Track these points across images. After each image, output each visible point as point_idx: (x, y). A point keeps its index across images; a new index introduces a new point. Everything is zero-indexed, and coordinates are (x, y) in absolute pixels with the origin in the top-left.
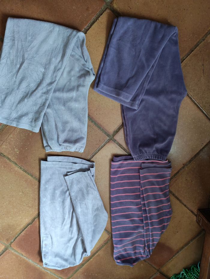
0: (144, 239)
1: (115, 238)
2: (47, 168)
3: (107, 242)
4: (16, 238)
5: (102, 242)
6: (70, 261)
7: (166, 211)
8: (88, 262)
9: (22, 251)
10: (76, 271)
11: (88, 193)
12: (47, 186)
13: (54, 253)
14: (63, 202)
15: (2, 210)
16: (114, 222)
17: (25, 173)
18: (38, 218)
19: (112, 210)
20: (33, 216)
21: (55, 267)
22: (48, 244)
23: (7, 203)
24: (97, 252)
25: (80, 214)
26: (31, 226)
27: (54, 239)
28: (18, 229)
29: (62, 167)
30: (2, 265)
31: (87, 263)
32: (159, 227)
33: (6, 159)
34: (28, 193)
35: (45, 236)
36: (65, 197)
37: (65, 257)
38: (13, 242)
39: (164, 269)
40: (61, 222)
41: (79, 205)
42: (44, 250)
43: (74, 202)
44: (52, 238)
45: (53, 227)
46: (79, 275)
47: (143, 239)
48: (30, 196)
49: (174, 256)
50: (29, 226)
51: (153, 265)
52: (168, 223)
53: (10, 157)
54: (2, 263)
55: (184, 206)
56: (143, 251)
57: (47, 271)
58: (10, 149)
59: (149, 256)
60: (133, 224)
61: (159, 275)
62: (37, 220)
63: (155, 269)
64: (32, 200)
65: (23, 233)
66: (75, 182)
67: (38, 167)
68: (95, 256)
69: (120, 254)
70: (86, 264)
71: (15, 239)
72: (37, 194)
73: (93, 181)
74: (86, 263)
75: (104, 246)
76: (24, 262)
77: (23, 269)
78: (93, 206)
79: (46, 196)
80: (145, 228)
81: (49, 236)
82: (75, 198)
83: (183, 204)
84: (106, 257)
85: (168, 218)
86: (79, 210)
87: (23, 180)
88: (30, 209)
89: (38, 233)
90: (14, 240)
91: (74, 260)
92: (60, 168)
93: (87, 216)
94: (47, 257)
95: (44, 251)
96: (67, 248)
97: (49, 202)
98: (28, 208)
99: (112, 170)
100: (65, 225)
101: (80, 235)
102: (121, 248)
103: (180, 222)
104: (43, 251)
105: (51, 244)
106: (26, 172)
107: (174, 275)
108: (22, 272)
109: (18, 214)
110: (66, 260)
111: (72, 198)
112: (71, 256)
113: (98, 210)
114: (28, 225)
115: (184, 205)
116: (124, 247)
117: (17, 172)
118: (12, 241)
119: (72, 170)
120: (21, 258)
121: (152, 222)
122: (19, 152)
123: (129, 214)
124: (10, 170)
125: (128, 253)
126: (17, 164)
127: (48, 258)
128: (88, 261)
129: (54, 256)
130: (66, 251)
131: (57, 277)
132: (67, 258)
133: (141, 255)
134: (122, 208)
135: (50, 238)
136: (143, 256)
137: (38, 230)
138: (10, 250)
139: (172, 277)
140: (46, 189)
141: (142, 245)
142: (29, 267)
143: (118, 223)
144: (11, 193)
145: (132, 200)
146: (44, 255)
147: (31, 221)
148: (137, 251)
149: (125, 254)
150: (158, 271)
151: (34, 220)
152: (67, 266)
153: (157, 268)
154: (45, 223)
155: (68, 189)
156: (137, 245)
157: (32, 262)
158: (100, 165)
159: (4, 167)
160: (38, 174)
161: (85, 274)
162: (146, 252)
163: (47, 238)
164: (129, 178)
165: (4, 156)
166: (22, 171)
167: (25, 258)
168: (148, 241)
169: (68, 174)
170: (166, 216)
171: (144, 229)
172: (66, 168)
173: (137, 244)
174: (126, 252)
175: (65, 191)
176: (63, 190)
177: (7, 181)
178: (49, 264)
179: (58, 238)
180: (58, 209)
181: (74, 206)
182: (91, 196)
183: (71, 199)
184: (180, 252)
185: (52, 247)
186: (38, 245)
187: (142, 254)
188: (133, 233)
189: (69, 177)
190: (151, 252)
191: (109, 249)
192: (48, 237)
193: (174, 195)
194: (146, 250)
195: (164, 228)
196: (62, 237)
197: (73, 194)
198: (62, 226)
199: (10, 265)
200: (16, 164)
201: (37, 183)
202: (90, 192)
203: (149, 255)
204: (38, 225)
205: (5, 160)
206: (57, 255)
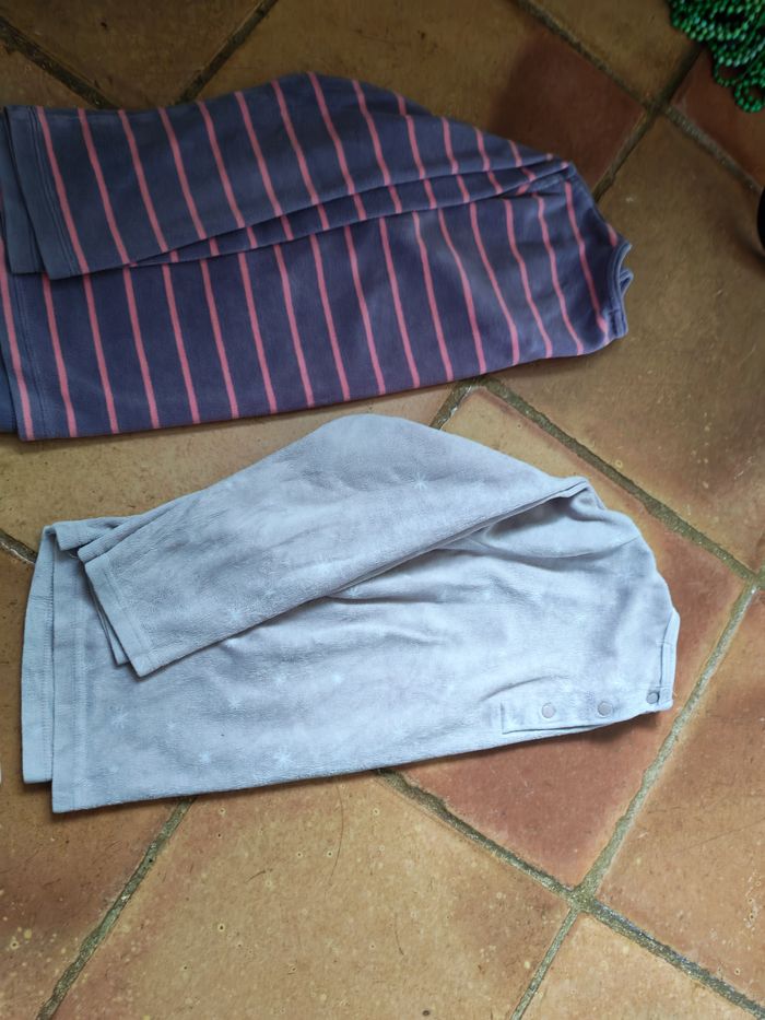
0: (468, 205)
1: (475, 360)
2: (98, 776)
3: (513, 398)
4: (527, 866)
5: (515, 428)
6: (627, 576)
7: (289, 107)
8: (634, 480)
9: (603, 825)
10: (692, 533)
11: (222, 539)
12: (205, 758)
13: (593, 660)
14: (293, 658)
15: (372, 960)
16: (387, 379)
17: (144, 883)
18: (403, 773)
19: (315, 396)
20: (396, 800)
21: (665, 645)
22: (543, 700)
23: (330, 943)
24: (572, 444)
25: (340, 565)
26: (451, 801)
27: (512, 672)
28: (474, 865)
29: (83, 696)
30: (689, 914)
31: (640, 483)
32: (379, 128)
33: (74, 986)
34: (263, 849)
35: (497, 722)
36: (261, 654)
37: (612, 601)
38: (552, 878)
39: (649, 81)
40: (410, 654)
41: (292, 578)
42: (576, 719)
43: (283, 603)
44: (510, 687)
45: (441, 690)
46: (717, 519)
47: (473, 210)
48: (280, 834)
49: (565, 38)
50: (451, 810)
51: (627, 140)
52: (356, 85)
53: (58, 972)
54: (681, 917)
55: (265, 20)
56: (541, 201)
57: (705, 683)
58: (13, 974)
59: (564, 166)
60: (387, 274)
61: (684, 100)
62: (413, 778)
63: (647, 127)
64: (300, 821)
65: (500, 837)
66: (167, 615)
67: (104, 819)
68: (594, 451)
69: (572, 320)
70: (649, 492)
71: (533, 869)
72: (264, 798)
73: (135, 520)
74: (641, 492)
75: (533, 410)
76: (663, 806)
77: (703, 806)
78: (302, 500)
79: (264, 757)
80: (399, 210)
81: (495, 700)
82: (257, 603)
83: (251, 27)
84: (600, 390)
85: (326, 92)
86: (323, 572)
87: (188, 881)
88: (357, 822)
89: (487, 760)
90: (545, 875)
91: (615, 555)
92: (90, 705)
93: (357, 523)
94: (612, 700)
95: (580, 717)
96: (555, 599)
97: (300, 733)
98: (351, 834)
99: (73, 429)
100: (427, 630)
101: (472, 544)
102: (532, 319)
103: (360, 32)
104: (586, 723)
105: (542, 686)
106: (137, 878)
107: (676, 23)
108: (724, 805)
109: (392, 877)
110: (625, 596)
111: (260, 620)
112: (600, 571)
113: (317, 473)
114: (451, 816)
115: (259, 21)
116: (526, 306)
117: (147, 922)
118: (546, 883)
119: (102, 642)
120: (638, 825)
121: (351, 171)
122: (25, 927)
123: (332, 304)
124: (135, 956)
125: (560, 280)
126: (93, 928)
127: (616, 691)
128: (631, 482)
129: (610, 661)
130: (574, 603)
131: (736, 629)
132: (614, 594)
133: (564, 210)
134: (303, 346)
135: (507, 694)
136: (569, 198)
137: (474, 763)
138: (602, 889)
139: (689, 35)
140: (223, 762)
141: (503, 212)
142: (687, 780)
143: (392, 354)
144: (269, 931)
145: (244, 300)
146: (602, 712)
147: (423, 807)
148: (546, 237)
149: (566, 294)
150: (657, 112)
151: (418, 794)
152: (656, 586)
153: (643, 117)
154: (416, 736)
155: (216, 644)
156: (512, 240)
157: (658, 764)
158: (62, 498)
159: (121, 987)
160: (144, 816)
161: (706, 486)
162: (543, 186)
163: (507, 708)
164: (116, 332)
165: (54, 998)
166: (138, 898)
167: (638, 806)
168: (478, 181)
169: (120, 657)
170: (313, 100)
171: (407, 215)
172: (92, 674)
173: (505, 238)
174: (554, 292)
175: (226, 660)
176: (223, 671)
177: (204, 965)
178: (652, 683)
179: (503, 653)
180: (337, 678)
181: (302, 600)
182: (240, 522)
183: (267, 622)
184: (541, 8)
185: (561, 677)
186: (558, 749)
187: (558, 204)
188: (435, 270)
189: (138, 654)
190: (539, 159)
191: (552, 382)
192: (502, 709)
193: (201, 82)
194: (535, 190)
195: (384, 106)
196: (497, 635)
197: (237, 617)
198: (434, 644)
199: (685, 874)
200: (97, 933)
201: (201, 808)
202: (213, 528)
203: (555, 170)
204: (446, 767)
205: (78, 989)
206: (603, 646)
